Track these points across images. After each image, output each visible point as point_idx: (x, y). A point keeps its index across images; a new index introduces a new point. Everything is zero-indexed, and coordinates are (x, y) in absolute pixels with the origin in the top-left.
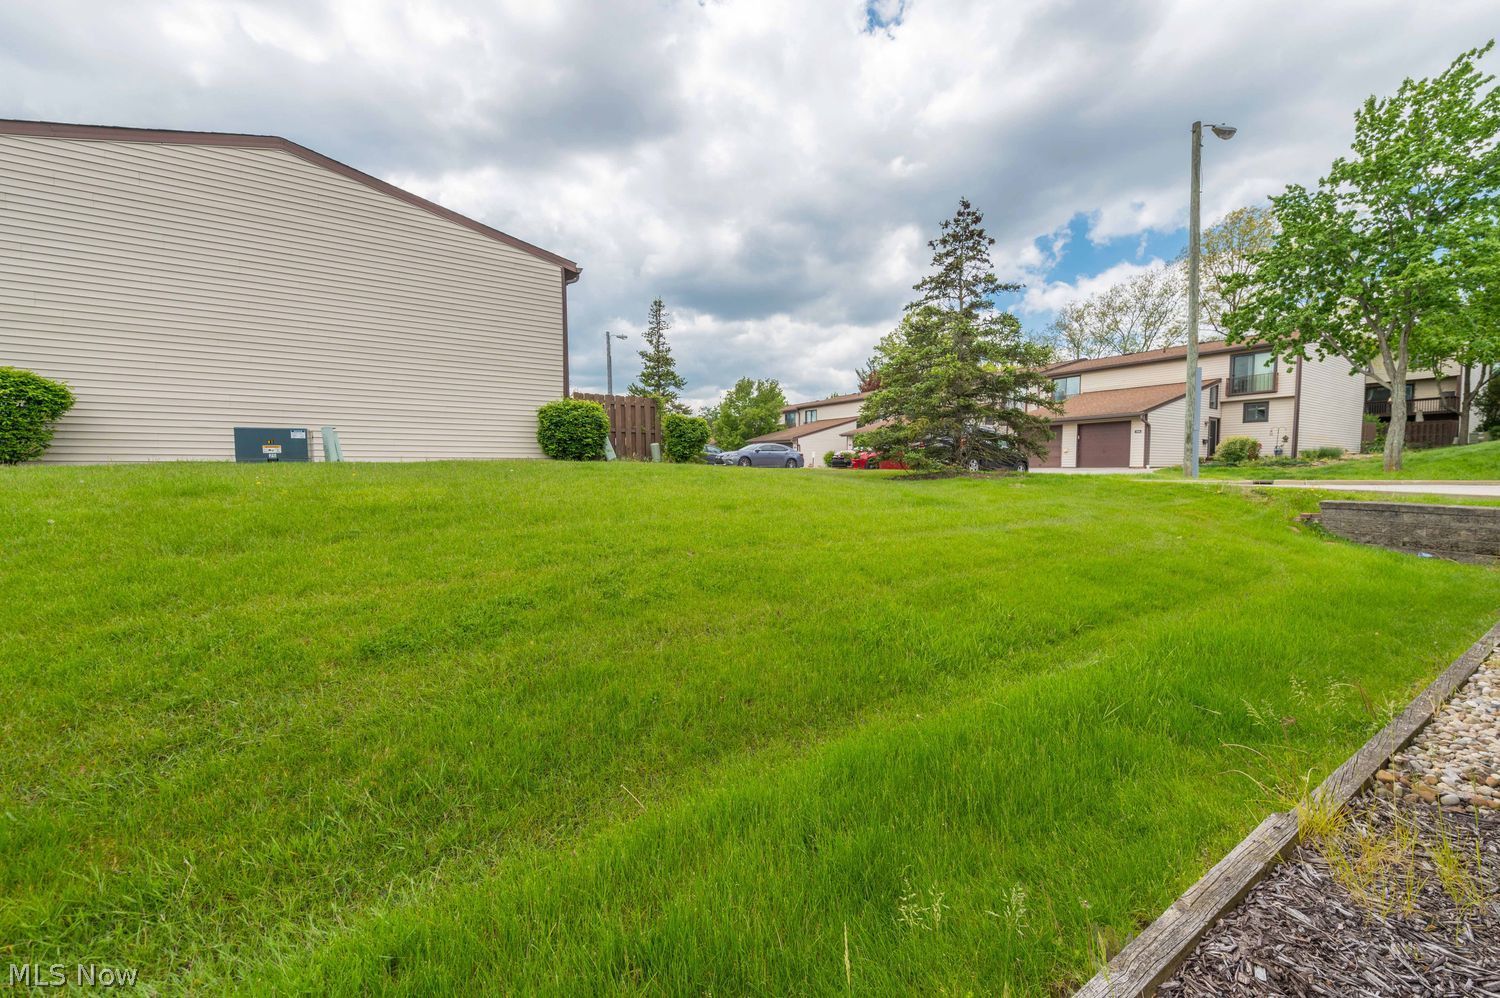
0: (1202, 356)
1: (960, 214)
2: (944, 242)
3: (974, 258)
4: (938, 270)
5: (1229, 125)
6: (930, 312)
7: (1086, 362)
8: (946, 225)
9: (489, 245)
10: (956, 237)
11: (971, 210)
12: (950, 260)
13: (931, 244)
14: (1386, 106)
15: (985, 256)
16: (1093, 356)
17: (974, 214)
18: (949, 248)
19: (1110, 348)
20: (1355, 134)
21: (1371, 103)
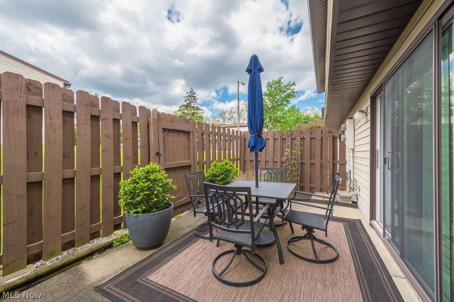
0: (240, 127)
1: (191, 91)
2: (187, 97)
3: (194, 102)
4: (185, 103)
5: (244, 83)
6: (184, 113)
7: (225, 125)
8: (188, 93)
9: (31, 71)
10: (190, 96)
11: (193, 91)
12: (188, 101)
13: (184, 97)
14: (271, 84)
15: (196, 102)
16: (228, 123)
17: (194, 92)
18: (188, 98)
19: (231, 122)
20: (266, 88)
21: (269, 82)
